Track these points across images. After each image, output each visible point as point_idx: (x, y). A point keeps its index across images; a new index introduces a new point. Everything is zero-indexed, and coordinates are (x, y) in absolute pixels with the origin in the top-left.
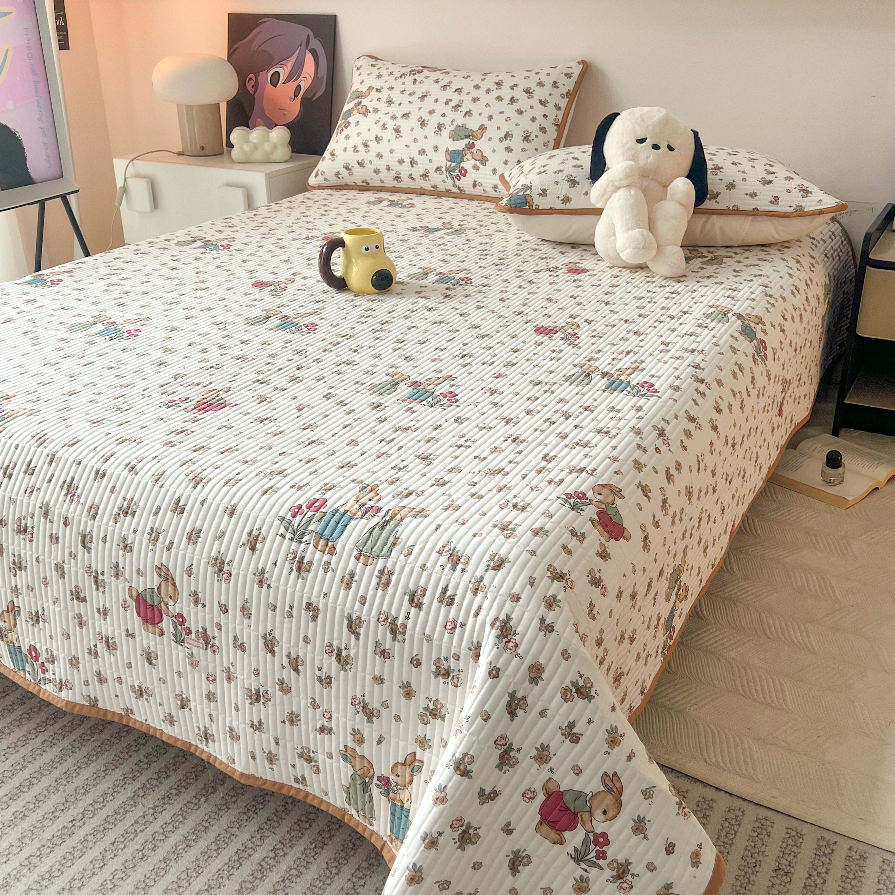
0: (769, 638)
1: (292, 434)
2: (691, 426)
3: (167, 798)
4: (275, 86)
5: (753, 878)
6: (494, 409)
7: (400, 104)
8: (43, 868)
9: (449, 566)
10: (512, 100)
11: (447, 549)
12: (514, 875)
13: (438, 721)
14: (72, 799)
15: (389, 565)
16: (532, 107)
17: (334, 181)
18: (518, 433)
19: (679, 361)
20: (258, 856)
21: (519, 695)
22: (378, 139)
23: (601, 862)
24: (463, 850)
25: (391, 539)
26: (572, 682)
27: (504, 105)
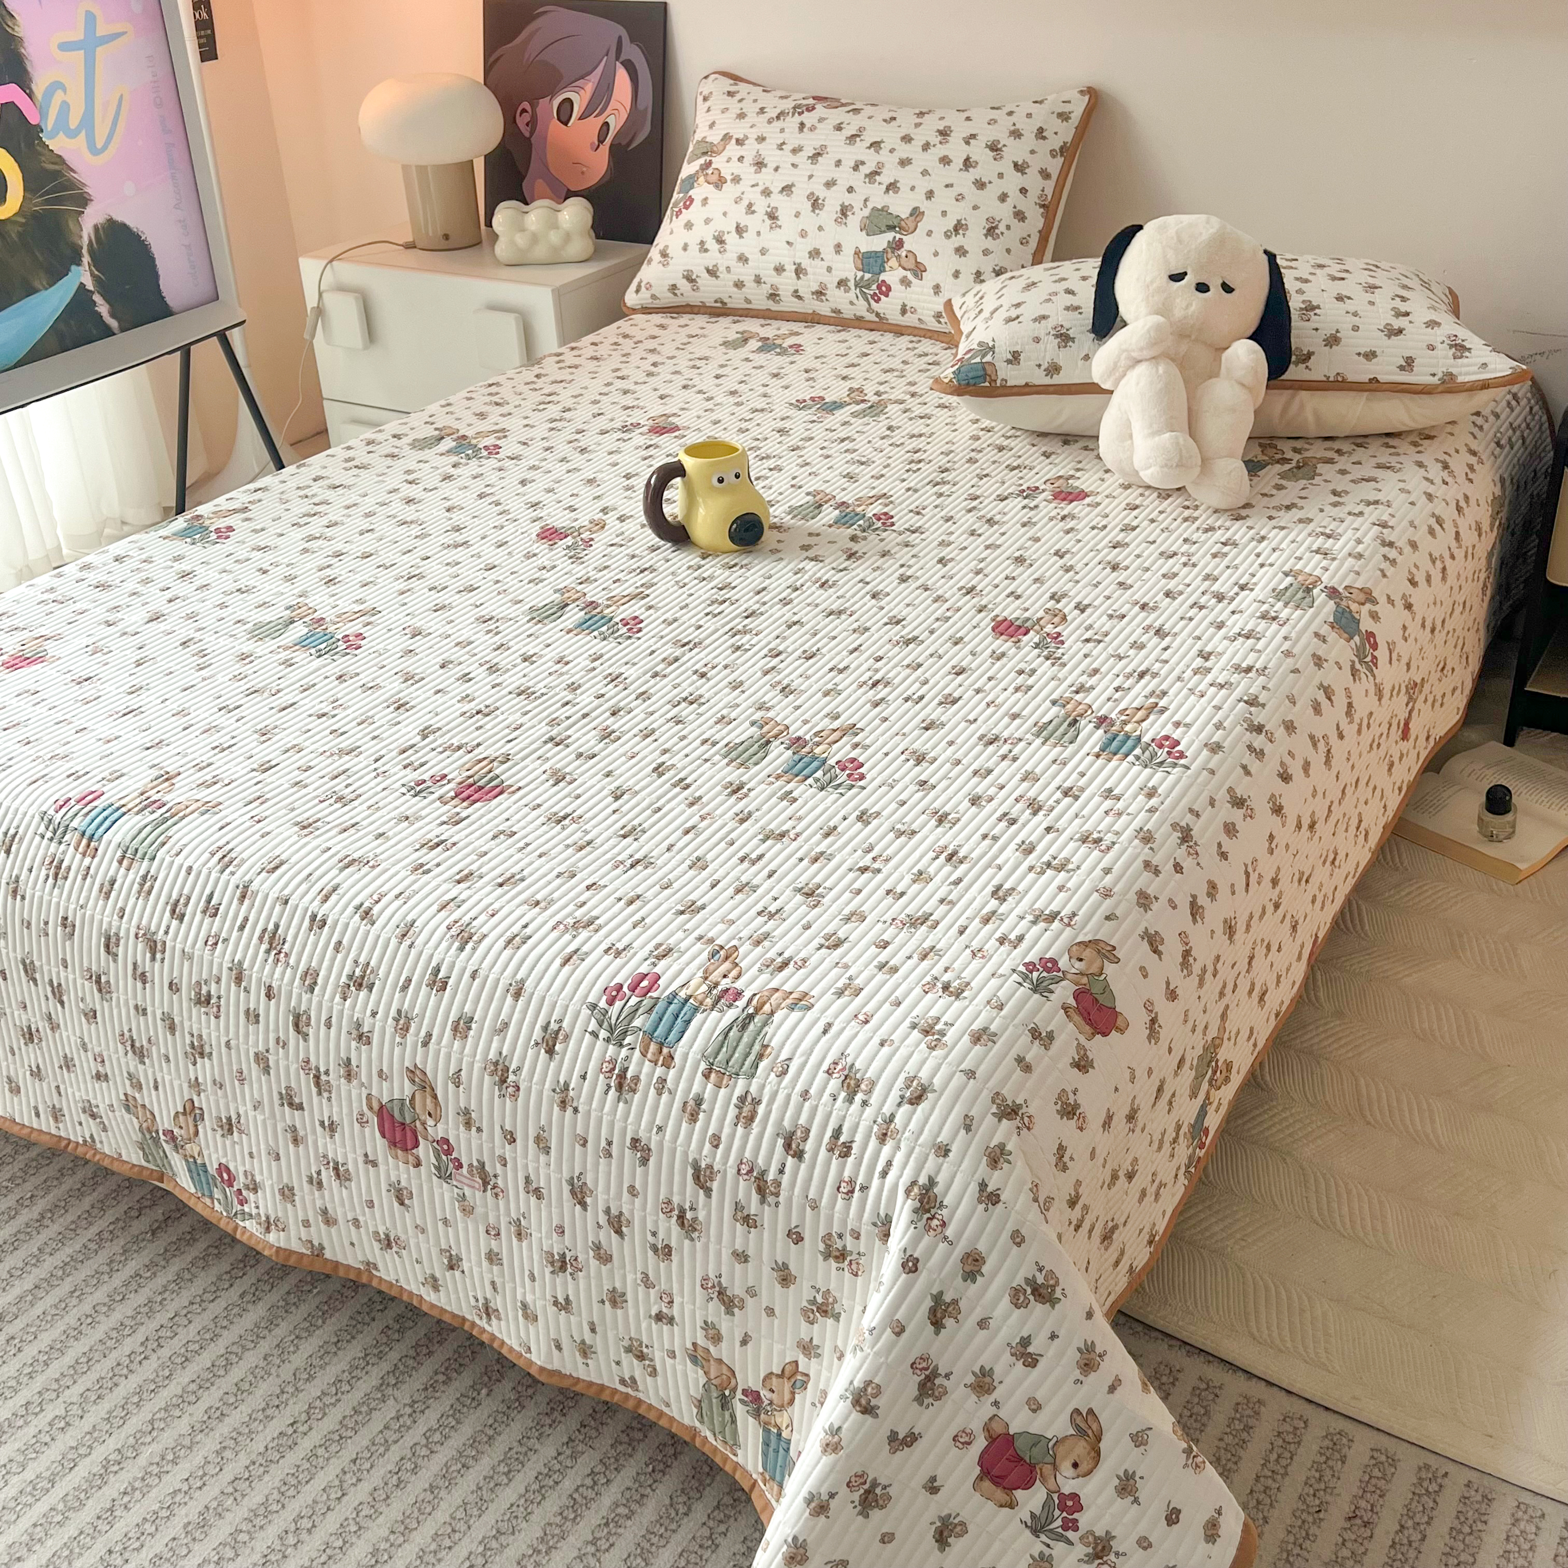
0: (1368, 1123)
1: (605, 847)
2: (1237, 815)
3: (430, 1388)
4: (566, 124)
5: (1313, 1530)
6: (920, 794)
7: (776, 169)
8: (255, 1499)
9: (843, 1094)
10: (968, 163)
11: (840, 1067)
12: (942, 1550)
13: (830, 1322)
14: (290, 1389)
15: (753, 1089)
16: (1001, 176)
17: (667, 299)
18: (956, 843)
19: (1224, 691)
20: (568, 1485)
21: (947, 1298)
22: (740, 230)
23: (1070, 1534)
24: (867, 1516)
25: (757, 1047)
26: (1027, 1280)
27: (953, 172)
